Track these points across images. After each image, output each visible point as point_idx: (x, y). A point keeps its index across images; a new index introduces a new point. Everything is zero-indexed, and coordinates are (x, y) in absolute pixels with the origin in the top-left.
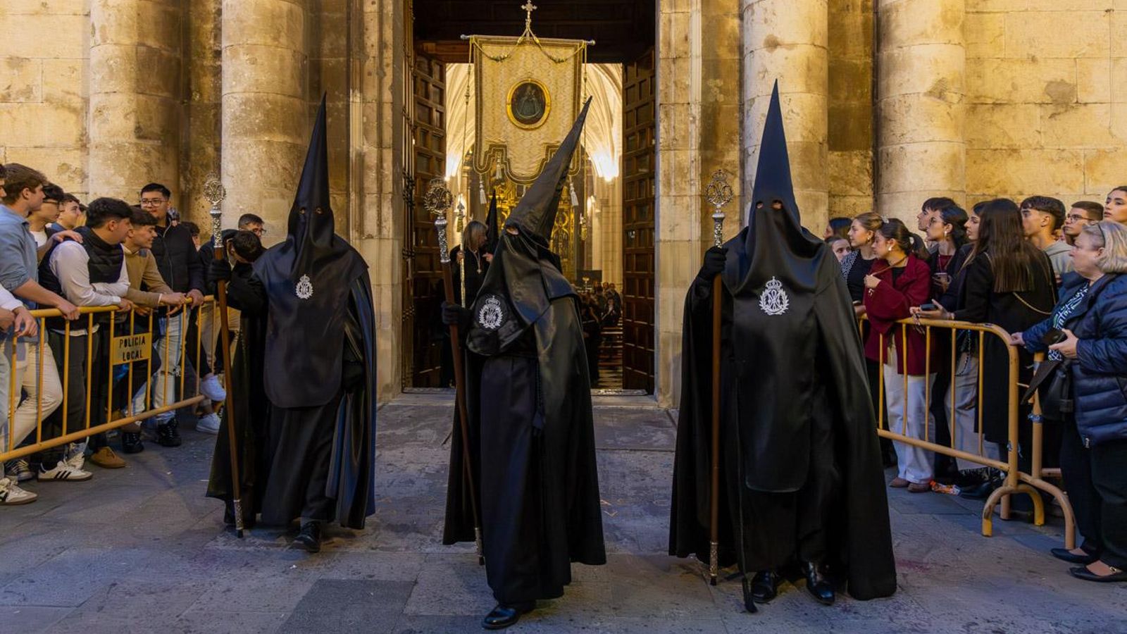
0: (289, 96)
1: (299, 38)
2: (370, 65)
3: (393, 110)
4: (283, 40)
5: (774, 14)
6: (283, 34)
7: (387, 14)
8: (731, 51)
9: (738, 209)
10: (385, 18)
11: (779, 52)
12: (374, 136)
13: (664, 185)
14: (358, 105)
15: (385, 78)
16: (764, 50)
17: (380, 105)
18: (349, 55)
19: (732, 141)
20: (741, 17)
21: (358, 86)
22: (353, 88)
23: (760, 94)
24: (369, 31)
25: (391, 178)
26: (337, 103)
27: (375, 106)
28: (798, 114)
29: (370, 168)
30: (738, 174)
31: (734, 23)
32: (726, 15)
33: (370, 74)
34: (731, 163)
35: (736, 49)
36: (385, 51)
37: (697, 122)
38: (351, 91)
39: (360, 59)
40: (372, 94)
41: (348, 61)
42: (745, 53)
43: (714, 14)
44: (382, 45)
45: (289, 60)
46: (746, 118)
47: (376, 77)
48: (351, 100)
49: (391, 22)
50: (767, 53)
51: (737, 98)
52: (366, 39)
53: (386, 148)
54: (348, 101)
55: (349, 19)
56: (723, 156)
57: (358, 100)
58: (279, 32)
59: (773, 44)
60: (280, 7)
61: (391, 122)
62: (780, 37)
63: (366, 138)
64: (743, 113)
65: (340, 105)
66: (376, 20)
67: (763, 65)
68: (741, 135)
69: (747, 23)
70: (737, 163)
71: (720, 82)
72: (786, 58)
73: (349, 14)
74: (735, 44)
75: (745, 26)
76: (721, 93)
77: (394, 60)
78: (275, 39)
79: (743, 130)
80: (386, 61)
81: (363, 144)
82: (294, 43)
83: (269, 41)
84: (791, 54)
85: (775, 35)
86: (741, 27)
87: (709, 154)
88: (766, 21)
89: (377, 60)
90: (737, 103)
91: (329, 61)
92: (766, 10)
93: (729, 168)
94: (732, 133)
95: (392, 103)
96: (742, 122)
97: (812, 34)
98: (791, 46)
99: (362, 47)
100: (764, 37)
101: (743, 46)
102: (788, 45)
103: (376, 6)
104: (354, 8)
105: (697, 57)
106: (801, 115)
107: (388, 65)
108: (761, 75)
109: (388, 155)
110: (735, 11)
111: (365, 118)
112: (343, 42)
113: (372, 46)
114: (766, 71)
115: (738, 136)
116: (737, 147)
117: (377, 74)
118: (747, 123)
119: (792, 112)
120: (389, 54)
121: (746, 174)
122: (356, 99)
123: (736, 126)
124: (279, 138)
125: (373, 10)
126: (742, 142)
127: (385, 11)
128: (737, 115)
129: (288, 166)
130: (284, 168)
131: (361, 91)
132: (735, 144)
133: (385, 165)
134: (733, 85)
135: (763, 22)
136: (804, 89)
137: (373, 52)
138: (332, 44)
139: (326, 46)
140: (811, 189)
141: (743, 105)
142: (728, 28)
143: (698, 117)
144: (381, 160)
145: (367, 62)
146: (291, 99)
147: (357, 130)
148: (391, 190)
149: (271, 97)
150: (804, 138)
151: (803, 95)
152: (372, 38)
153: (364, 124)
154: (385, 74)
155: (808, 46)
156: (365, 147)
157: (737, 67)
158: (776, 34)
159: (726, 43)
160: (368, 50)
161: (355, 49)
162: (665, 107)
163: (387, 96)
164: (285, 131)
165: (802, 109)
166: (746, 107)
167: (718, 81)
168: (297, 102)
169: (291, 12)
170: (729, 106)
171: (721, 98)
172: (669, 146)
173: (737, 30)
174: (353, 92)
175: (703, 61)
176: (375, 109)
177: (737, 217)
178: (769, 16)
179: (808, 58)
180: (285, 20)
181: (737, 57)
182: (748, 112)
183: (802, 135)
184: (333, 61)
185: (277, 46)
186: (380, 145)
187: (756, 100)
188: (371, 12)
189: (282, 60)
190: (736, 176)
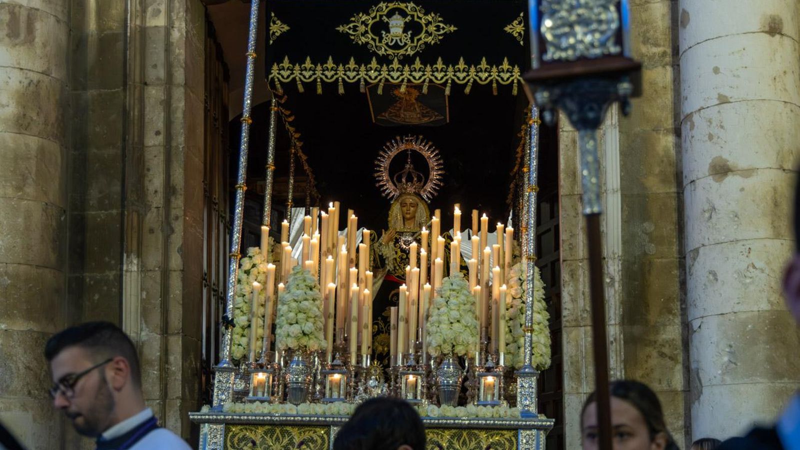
0: (37, 267)
1: (54, 187)
2: (152, 218)
3: (184, 280)
4: (30, 190)
5: (722, 127)
6: (30, 181)
7: (177, 147)
8: (664, 181)
9: (681, 410)
10: (173, 151)
11: (732, 182)
12: (156, 317)
13: (571, 377)
14: (134, 275)
15: (173, 236)
16: (710, 180)
17: (166, 273)
18: (123, 206)
19: (670, 312)
20: (678, 132)
21: (135, 248)
22: (127, 252)
23: (706, 242)
24: (151, 172)
25: (179, 376)
26: (107, 273)
27: (157, 275)
28: (762, 271)
29: (150, 363)
30: (680, 358)
31: (668, 141)
32: (656, 130)
33: (152, 231)
34: (671, 342)
35: (672, 179)
36: (173, 199)
37: (617, 285)
38: (125, 255)
39: (138, 212)
40: (154, 259)
41: (122, 214)
42: (685, 184)
43: (638, 129)
44: (169, 190)
45: (37, 215)
46: (688, 277)
47: (160, 236)
48: (125, 268)
49: (181, 157)
50: (715, 185)
51: (675, 248)
52: (147, 183)
53: (173, 334)
54: (121, 270)
55: (124, 155)
56: (657, 332)
57: (135, 268)
58: (24, 178)
59: (721, 170)
60: (27, 145)
61: (180, 298)
62: (732, 160)
63: (146, 322)
64: (685, 270)
65: (111, 275)
66: (162, 157)
67: (709, 201)
68: (683, 301)
69: (685, 141)
70: (679, 343)
71: (649, 226)
72: (742, 190)
73: (124, 149)
74: (670, 170)
75: (683, 145)
76: (651, 241)
77: (185, 210)
78: (19, 188)
79: (686, 294)
80: (174, 212)
81: (141, 330)
82: (45, 193)
83: (10, 191)
84: (749, 183)
85: (724, 157)
86: (679, 147)
87: (637, 330)
88: (711, 137)
89: (162, 211)
90: (676, 255)
91: (96, 214)
92: (710, 122)
93: (666, 350)
94: (669, 299)
95: (182, 271)
96: (683, 284)
97: (778, 154)
98: (748, 172)
99: (141, 192)
100: (710, 161)
101: (682, 173)
102: (743, 170)
103: (161, 138)
104: (130, 142)
105: (614, 192)
106: (767, 271)
107: (177, 218)
108: (707, 215)
109: (176, 345)
110: (669, 124)
111: (144, 293)
112: (117, 188)
113: (156, 192)
114: (714, 209)
115: (679, 303)
116: (678, 320)
117: (162, 231)
118: (691, 284)
119: (754, 267)
120: (178, 202)
121: (692, 360)
122: (132, 267)
123: (675, 288)
124: (20, 326)
125: (157, 143)
126: (684, 312)
127: (174, 144)
128: (676, 272)
129: (34, 364)
130: (28, 368)
131: (139, 255)
132: (674, 315)
133: (172, 358)
134: (669, 229)
135: (706, 138)
136: (769, 232)
137: (156, 200)
138: (100, 192)
139: (94, 194)
140: (786, 380)
141: (685, 258)
142: (660, 149)
143: (617, 278)
144: (165, 351)
145: (149, 215)
146: (40, 271)
147: (133, 309)
148: (180, 394)
149: (11, 268)
150: (772, 304)
151: (769, 243)
152: (156, 182)
153: (142, 300)
154: (173, 231)
155: (775, 171)
156: (143, 333)
157: (674, 203)
158: (726, 156)
159: (657, 170)
160: (149, 198)
161: (131, 197)
162: (570, 265)
163: (176, 261)
164: (29, 316)
165: (768, 263)
166: (689, 261)
167: (646, 225)
168: (49, 275)
169: (41, 150)
170: (664, 260)
171: (652, 248)
172: (576, 320)
173: (673, 152)
174: (128, 257)
175: (623, 196)
176: (158, 279)
177: (681, 423)
178: (715, 131)
179: (775, 189)
180: (33, 162)
181: (673, 189)
182: (690, 269)
183: (769, 301)
184: (103, 214)
185: (21, 199)
186: (165, 331)
187: (701, 251)
188: (155, 146)
189: (28, 217)
190: (676, 362)
